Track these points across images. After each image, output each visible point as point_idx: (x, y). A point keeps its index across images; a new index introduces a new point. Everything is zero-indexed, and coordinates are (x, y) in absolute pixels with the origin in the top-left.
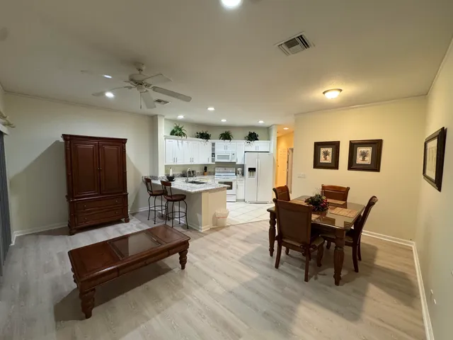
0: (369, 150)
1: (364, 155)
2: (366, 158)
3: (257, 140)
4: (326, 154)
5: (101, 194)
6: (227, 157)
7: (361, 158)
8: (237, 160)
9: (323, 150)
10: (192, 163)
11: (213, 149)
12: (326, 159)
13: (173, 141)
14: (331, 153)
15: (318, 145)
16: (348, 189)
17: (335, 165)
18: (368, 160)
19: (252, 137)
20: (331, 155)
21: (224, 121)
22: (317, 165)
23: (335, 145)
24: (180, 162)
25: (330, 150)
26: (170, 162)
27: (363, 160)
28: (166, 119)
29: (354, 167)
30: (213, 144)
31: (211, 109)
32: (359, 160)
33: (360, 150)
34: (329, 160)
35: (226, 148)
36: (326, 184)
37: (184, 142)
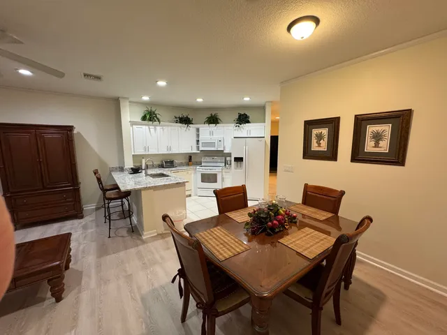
0: (386, 129)
1: (377, 137)
2: (382, 143)
3: (248, 122)
4: (320, 137)
5: (44, 188)
6: (212, 144)
7: (373, 143)
8: (224, 148)
9: (315, 132)
10: (170, 152)
11: (198, 136)
12: (319, 145)
13: (144, 127)
14: (326, 137)
15: (310, 125)
16: (343, 193)
17: (331, 155)
18: (384, 146)
19: (243, 119)
20: (326, 139)
21: (200, 100)
22: (308, 154)
23: (334, 124)
24: (153, 151)
25: (325, 131)
26: (140, 151)
27: (377, 145)
28: (130, 102)
29: (360, 157)
30: (198, 130)
31: (162, 83)
32: (369, 146)
33: (371, 129)
34: (324, 146)
35: (211, 133)
36: (311, 183)
37: (158, 128)
